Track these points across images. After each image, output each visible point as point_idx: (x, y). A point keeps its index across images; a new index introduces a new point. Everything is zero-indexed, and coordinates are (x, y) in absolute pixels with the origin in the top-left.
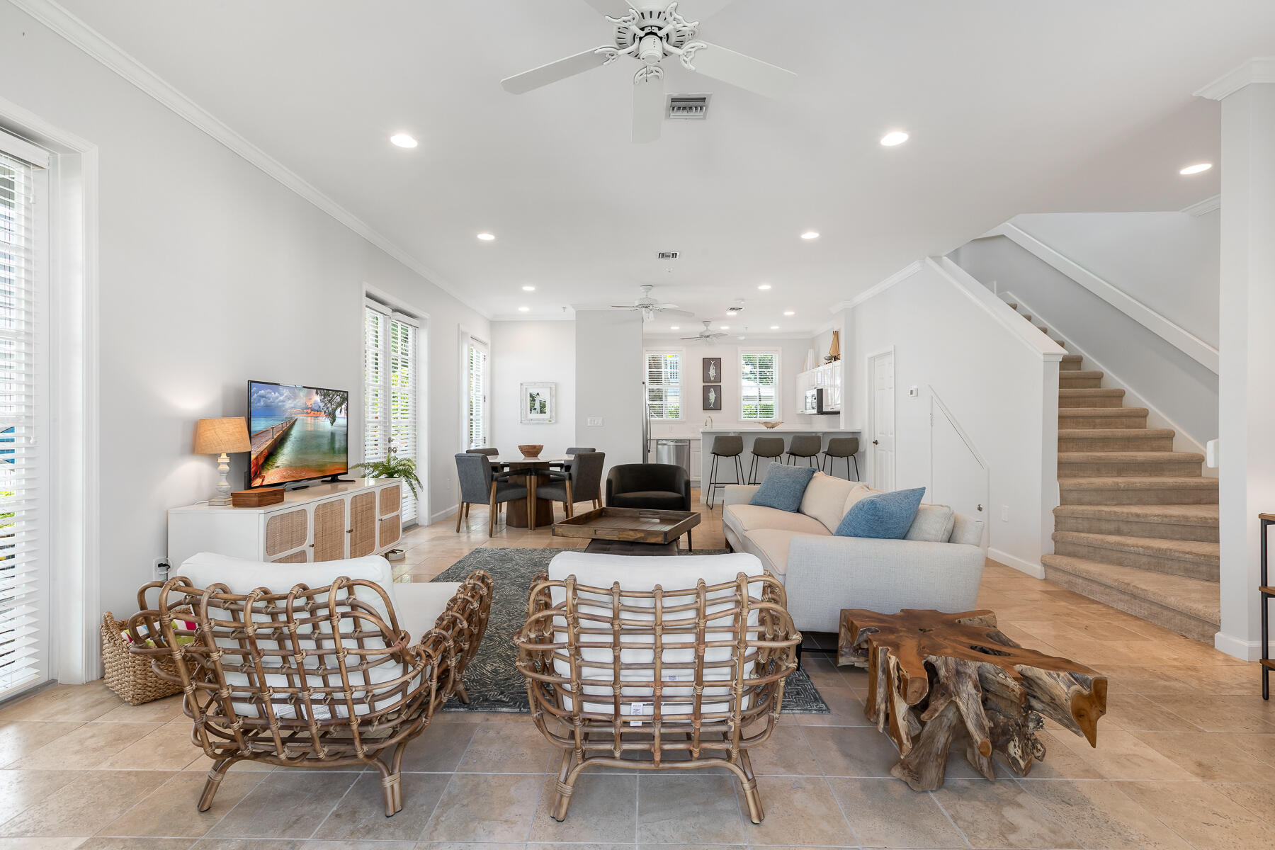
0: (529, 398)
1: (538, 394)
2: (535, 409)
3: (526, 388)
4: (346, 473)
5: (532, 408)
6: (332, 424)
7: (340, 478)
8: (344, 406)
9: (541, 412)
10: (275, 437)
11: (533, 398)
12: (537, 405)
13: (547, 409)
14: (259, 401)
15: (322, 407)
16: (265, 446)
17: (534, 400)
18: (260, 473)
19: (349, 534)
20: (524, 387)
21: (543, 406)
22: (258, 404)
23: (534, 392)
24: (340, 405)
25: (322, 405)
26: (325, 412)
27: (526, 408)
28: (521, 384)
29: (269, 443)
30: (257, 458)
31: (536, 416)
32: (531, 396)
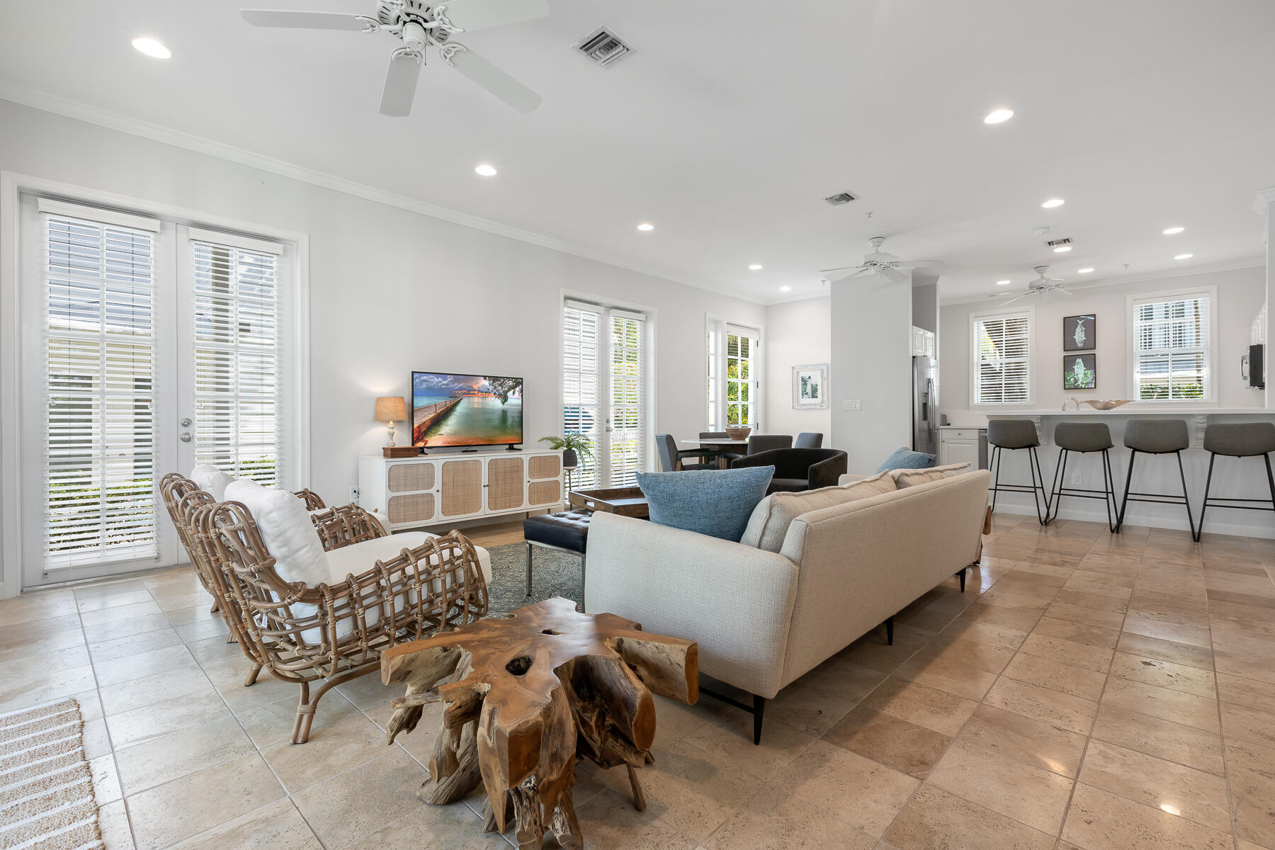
0: (800, 382)
1: (810, 377)
2: (807, 394)
3: (798, 372)
4: (522, 443)
5: (804, 393)
6: (503, 403)
7: (515, 446)
8: (517, 389)
9: (813, 397)
10: (438, 411)
11: (804, 382)
12: (809, 390)
13: (819, 393)
14: (422, 384)
15: (490, 390)
16: (427, 418)
17: (805, 384)
18: (423, 438)
19: (487, 488)
20: (795, 371)
21: (814, 390)
22: (420, 387)
23: (806, 375)
24: (514, 388)
25: (491, 388)
26: (495, 394)
27: (798, 393)
28: (793, 368)
29: (431, 416)
30: (419, 427)
31: (808, 400)
32: (803, 379)
